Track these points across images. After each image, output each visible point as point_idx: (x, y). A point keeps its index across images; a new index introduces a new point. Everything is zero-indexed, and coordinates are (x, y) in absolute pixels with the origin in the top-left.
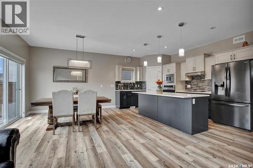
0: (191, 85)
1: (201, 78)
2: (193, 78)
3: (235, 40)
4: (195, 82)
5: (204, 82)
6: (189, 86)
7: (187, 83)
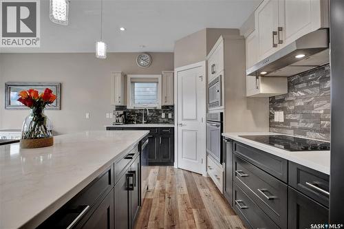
0: (285, 111)
1: (324, 79)
2: (290, 81)
4: (297, 98)
6: (279, 116)
7: (276, 105)
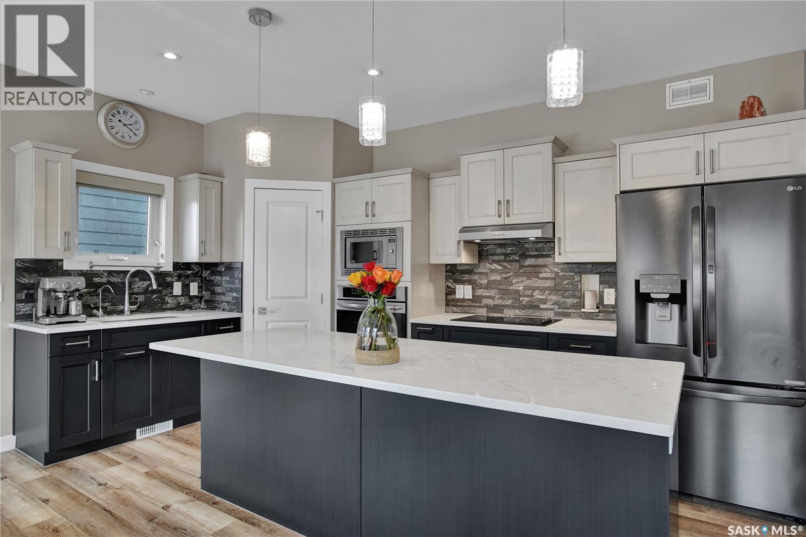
0: (475, 285)
1: (524, 256)
2: (482, 250)
3: (675, 95)
4: (492, 271)
5: (536, 275)
6: (464, 292)
7: (458, 276)
